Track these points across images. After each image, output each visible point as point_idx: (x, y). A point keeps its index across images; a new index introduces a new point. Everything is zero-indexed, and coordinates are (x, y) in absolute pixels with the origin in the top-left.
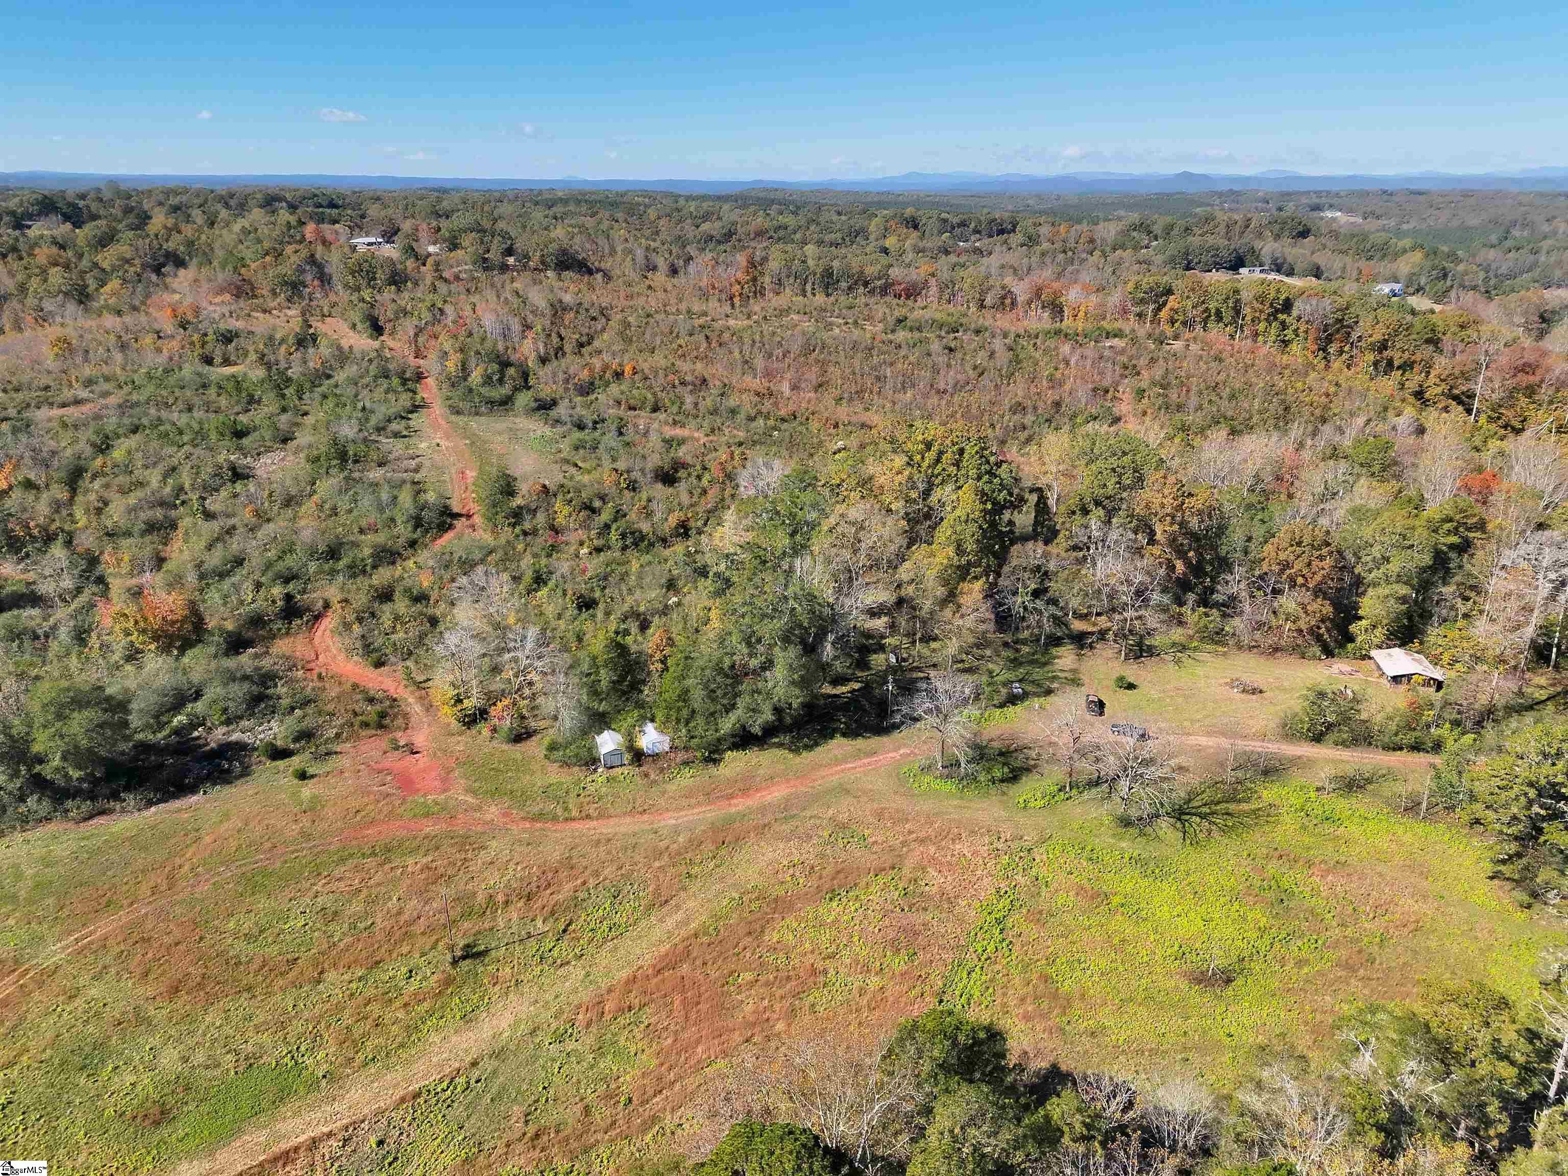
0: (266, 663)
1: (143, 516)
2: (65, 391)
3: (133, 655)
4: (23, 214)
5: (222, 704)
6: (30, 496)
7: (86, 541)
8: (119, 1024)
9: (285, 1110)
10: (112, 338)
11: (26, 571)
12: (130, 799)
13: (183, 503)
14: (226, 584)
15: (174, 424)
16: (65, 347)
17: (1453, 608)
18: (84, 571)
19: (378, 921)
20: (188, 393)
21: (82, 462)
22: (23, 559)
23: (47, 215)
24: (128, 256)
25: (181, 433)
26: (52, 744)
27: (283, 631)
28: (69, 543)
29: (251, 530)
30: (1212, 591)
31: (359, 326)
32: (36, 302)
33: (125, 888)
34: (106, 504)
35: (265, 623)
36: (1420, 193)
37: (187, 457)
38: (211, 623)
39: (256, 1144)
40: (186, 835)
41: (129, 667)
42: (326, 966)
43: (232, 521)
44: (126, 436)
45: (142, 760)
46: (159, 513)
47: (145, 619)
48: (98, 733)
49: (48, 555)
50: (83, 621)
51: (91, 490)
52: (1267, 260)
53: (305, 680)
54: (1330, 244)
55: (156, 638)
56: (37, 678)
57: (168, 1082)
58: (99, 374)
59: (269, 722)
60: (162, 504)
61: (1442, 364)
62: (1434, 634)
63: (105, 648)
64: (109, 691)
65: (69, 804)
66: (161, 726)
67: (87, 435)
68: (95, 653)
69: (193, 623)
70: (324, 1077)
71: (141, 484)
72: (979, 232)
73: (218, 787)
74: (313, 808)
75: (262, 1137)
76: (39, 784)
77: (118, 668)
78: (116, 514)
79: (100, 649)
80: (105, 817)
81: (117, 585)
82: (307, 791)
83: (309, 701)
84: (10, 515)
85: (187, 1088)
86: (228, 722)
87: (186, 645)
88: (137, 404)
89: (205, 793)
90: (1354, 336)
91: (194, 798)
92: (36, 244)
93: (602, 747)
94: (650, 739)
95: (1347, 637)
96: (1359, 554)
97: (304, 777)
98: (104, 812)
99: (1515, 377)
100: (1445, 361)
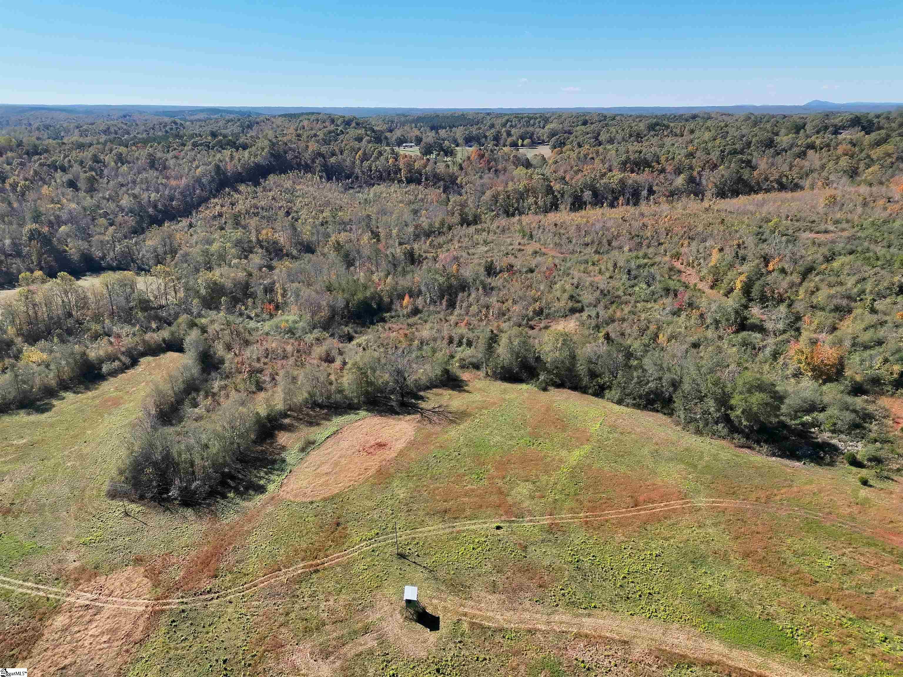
0: (871, 408)
1: (835, 301)
2: (822, 224)
3: (797, 375)
4: (840, 127)
5: (835, 420)
6: (781, 277)
7: (799, 307)
8: (715, 553)
9: (777, 656)
10: (861, 198)
11: (763, 314)
12: (765, 448)
13: (861, 300)
14: (868, 352)
15: (876, 253)
16: (833, 201)
18: (791, 322)
19: (877, 594)
20: (892, 237)
21: (815, 265)
22: (764, 307)
23: (853, 127)
24: (890, 152)
25: (878, 259)
26: (740, 403)
27: (890, 393)
28: (790, 306)
29: (897, 326)
32: (827, 175)
33: (744, 490)
34: (818, 290)
35: (880, 384)
37: (875, 274)
38: (848, 373)
39: (754, 661)
40: (785, 480)
41: (792, 380)
42: (832, 597)
43: (887, 318)
44: (845, 255)
45: (779, 431)
46: (844, 302)
47: (812, 358)
48: (763, 407)
49: (777, 309)
50: (780, 348)
51: (814, 279)
53: (891, 427)
55: (813, 370)
56: (746, 368)
57: (726, 597)
58: (844, 218)
59: (857, 442)
60: (849, 297)
63: (785, 365)
64: (778, 388)
65: (736, 436)
66: (796, 417)
67: (824, 250)
68: (779, 366)
69: (837, 369)
70: (805, 656)
71: (841, 284)
73: (813, 464)
74: (864, 504)
75: (759, 660)
76: (727, 419)
77: (786, 379)
78: (820, 298)
79: (782, 365)
80: (749, 450)
81: (805, 335)
82: (864, 492)
83: (889, 441)
84: (768, 284)
85: (733, 607)
86: (833, 432)
87: (828, 380)
88: (859, 238)
89: (804, 464)
91: (797, 464)
92: (840, 143)
97: (865, 483)
98: (749, 447)
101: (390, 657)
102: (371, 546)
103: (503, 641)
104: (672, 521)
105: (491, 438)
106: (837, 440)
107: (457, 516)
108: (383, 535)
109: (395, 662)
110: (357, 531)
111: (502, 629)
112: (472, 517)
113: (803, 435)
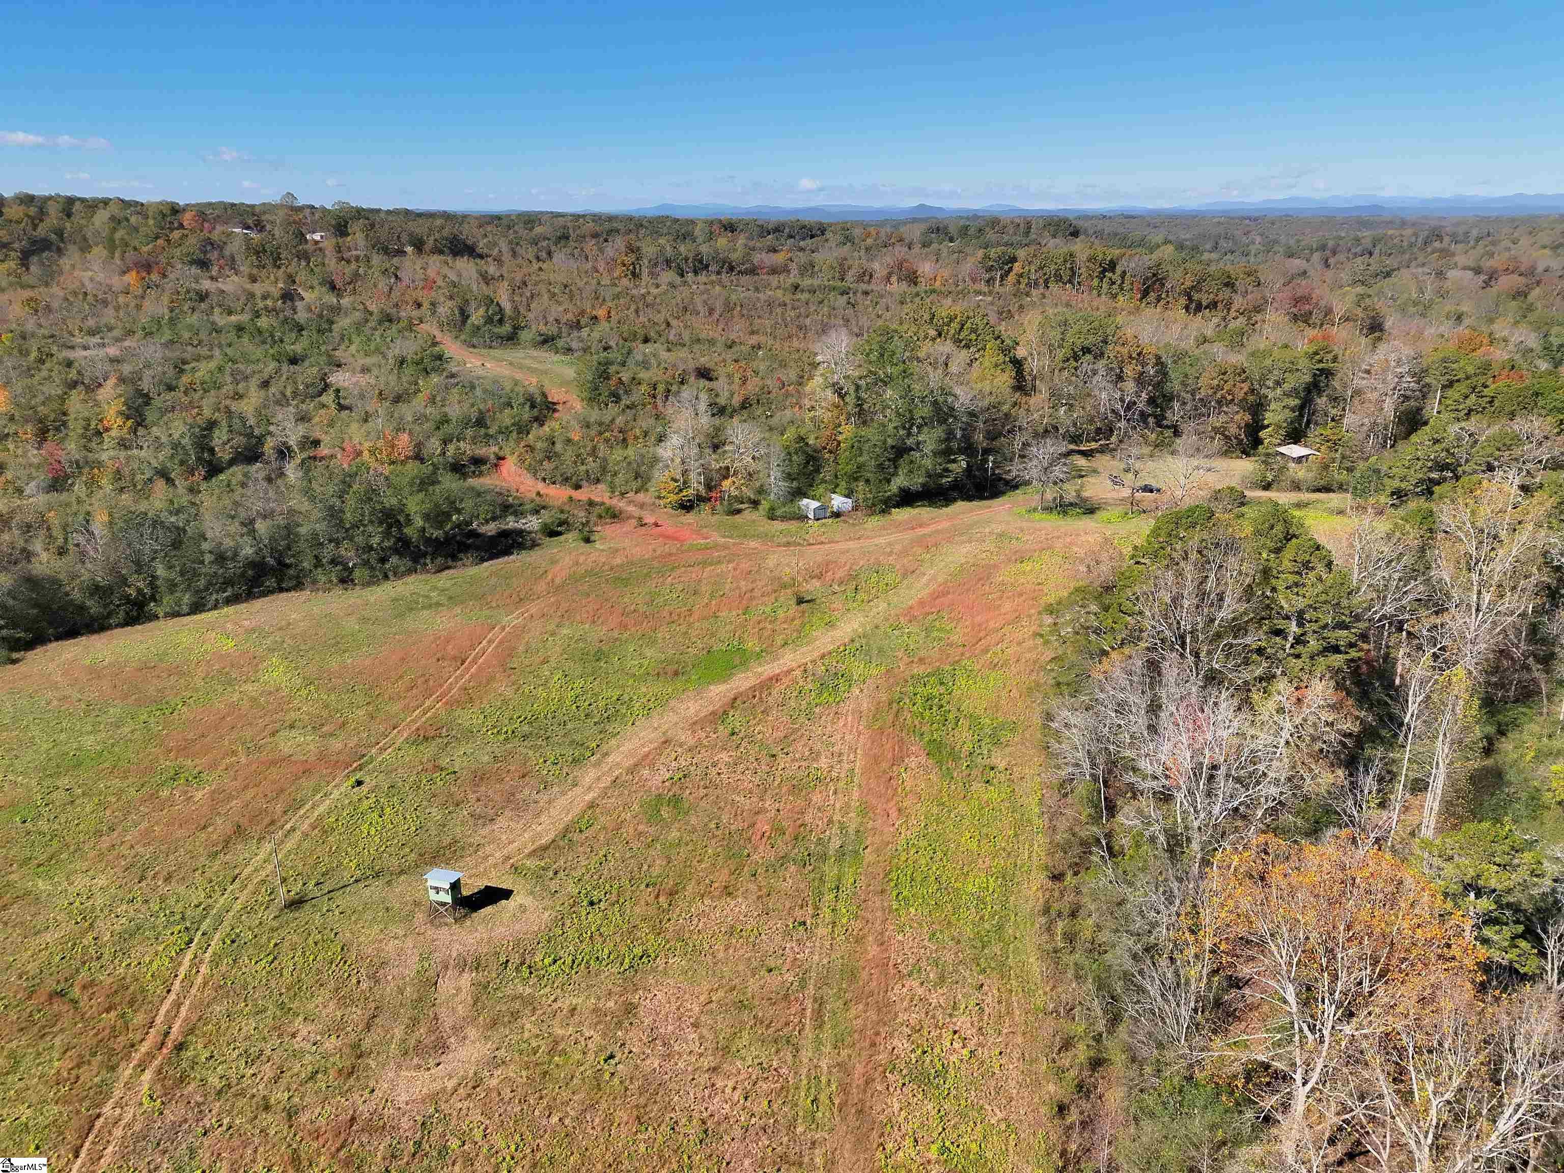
17: (1324, 415)
26: (419, 507)
30: (1163, 417)
61: (1238, 302)
70: (761, 652)
91: (512, 557)
93: (807, 506)
94: (838, 501)
95: (1257, 442)
96: (1262, 381)
97: (587, 540)
98: (448, 568)
99: (1295, 306)
100: (1241, 300)
101: (515, 959)
102: (212, 943)
103: (587, 834)
104: (521, 648)
105: (75, 746)
106: (511, 523)
107: (267, 821)
108: (200, 922)
109: (533, 953)
110: (129, 964)
111: (567, 830)
112: (295, 806)
113: (474, 534)
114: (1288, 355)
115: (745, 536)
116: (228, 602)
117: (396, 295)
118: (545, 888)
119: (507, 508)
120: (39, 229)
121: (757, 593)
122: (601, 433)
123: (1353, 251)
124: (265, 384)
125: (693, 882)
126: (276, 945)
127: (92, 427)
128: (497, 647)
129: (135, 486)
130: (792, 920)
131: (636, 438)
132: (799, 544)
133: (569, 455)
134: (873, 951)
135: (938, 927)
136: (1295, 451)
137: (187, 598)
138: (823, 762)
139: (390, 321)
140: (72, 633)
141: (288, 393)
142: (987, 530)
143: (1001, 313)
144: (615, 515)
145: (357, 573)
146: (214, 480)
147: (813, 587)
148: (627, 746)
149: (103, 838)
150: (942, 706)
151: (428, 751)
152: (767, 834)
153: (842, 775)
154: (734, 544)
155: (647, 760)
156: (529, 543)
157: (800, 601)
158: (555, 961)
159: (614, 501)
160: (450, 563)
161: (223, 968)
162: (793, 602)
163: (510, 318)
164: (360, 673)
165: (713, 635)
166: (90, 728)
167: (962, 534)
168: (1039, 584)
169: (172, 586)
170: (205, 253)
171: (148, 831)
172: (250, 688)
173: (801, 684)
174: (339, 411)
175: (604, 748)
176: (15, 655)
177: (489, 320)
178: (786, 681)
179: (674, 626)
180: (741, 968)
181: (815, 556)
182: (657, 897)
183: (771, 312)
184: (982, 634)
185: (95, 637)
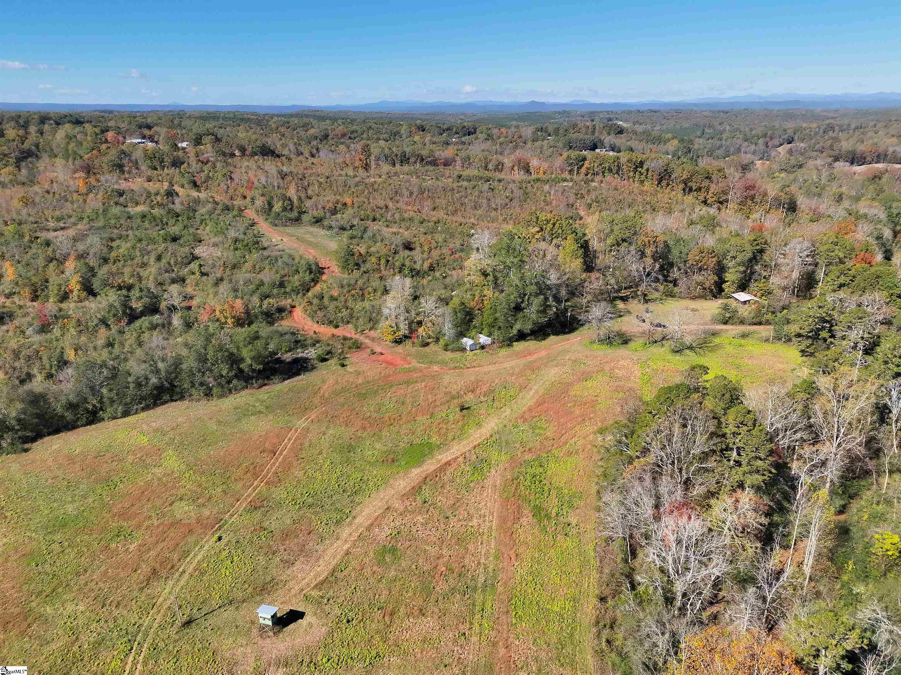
0: (287, 329)
5: (285, 344)
17: (759, 275)
27: (282, 317)
30: (668, 276)
31: (186, 186)
36: (655, 112)
52: (607, 145)
53: (308, 334)
54: (634, 137)
57: (385, 452)
58: (63, 214)
59: (308, 349)
61: (713, 188)
62: (753, 285)
65: (252, 381)
70: (440, 444)
72: (457, 133)
73: (307, 372)
74: (358, 374)
80: (268, 386)
83: (319, 341)
85: (394, 452)
86: (291, 350)
89: (304, 375)
90: (673, 177)
91: (302, 377)
93: (466, 343)
94: (483, 339)
95: (721, 290)
96: (725, 256)
97: (343, 365)
98: (265, 385)
99: (746, 192)
100: (715, 186)
101: (307, 659)
102: (143, 650)
103: (345, 573)
104: (307, 444)
105: (62, 511)
106: (300, 354)
107: (169, 566)
108: (136, 636)
109: (316, 654)
110: (99, 664)
111: (334, 571)
112: (186, 554)
113: (279, 361)
114: (739, 241)
115: (431, 362)
116: (143, 409)
117: (231, 191)
118: (323, 611)
119: (298, 343)
120: (25, 144)
121: (438, 403)
122: (349, 291)
123: (783, 137)
124: (159, 258)
125: (403, 606)
126: (178, 651)
127: (63, 289)
128: (293, 443)
129: (88, 329)
130: (457, 632)
131: (369, 293)
132: (461, 368)
133: (332, 307)
134: (502, 651)
135: (538, 635)
136: (742, 296)
137: (120, 409)
138: (475, 522)
139: (228, 210)
140: (57, 431)
141: (172, 262)
142: (567, 357)
143: (577, 195)
144: (358, 346)
145: (215, 390)
146: (132, 325)
147: (469, 399)
148: (366, 512)
149: (81, 577)
150: (541, 481)
151: (258, 515)
152: (444, 573)
153: (486, 531)
154: (425, 368)
155: (377, 522)
156: (310, 367)
157: (462, 409)
158: (329, 660)
159: (357, 336)
160: (266, 382)
161: (150, 667)
162: (458, 409)
163: (297, 207)
164: (218, 461)
165: (413, 433)
166: (70, 499)
167: (552, 361)
168: (596, 396)
169: (112, 401)
170: (121, 159)
171: (106, 572)
172: (158, 471)
173: (463, 466)
174: (201, 276)
175: (354, 513)
176: (27, 446)
177: (284, 209)
178: (454, 465)
179: (392, 427)
180: (430, 664)
181: (470, 376)
182: (384, 617)
183: (445, 195)
184: (564, 432)
185: (70, 433)
